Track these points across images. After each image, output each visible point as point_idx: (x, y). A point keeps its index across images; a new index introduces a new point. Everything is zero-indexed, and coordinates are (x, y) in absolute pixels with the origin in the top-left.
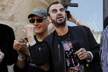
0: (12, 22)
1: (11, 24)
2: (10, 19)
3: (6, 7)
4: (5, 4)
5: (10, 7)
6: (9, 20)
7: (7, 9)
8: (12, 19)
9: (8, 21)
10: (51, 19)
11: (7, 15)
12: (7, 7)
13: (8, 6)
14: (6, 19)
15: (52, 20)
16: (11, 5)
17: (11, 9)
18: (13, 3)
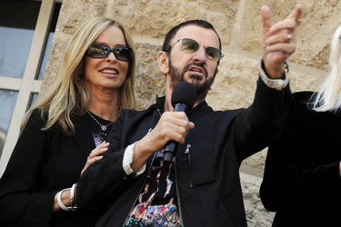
0: (320, 71)
1: (315, 78)
2: (314, 59)
3: (308, 17)
4: (307, 5)
5: (323, 18)
6: (311, 65)
7: (309, 25)
8: (321, 62)
9: (308, 67)
10: (170, 63)
11: (306, 44)
12: (312, 16)
13: (316, 15)
14: (302, 58)
15: (170, 65)
16: (326, 12)
17: (324, 26)
18: (334, 6)
